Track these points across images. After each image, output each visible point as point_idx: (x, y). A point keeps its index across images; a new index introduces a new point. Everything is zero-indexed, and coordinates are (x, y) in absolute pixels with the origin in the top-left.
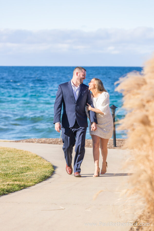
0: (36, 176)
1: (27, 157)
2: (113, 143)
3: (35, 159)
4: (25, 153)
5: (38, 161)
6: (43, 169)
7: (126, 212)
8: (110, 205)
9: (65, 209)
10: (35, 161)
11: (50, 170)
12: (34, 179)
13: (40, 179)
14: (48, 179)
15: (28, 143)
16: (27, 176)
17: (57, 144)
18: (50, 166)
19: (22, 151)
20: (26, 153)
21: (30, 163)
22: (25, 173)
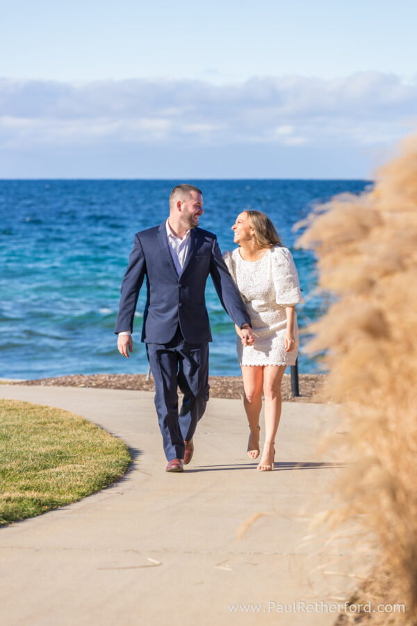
0: (82, 476)
1: (60, 424)
2: (290, 388)
3: (79, 431)
4: (54, 413)
5: (87, 434)
6: (101, 457)
7: (326, 572)
8: (284, 554)
9: (161, 564)
10: (79, 435)
11: (121, 459)
12: (77, 483)
13: (93, 483)
14: (115, 485)
15: (62, 388)
16: (59, 478)
17: (138, 389)
18: (122, 450)
19: (45, 410)
20: (56, 414)
21: (66, 441)
22: (52, 467)
